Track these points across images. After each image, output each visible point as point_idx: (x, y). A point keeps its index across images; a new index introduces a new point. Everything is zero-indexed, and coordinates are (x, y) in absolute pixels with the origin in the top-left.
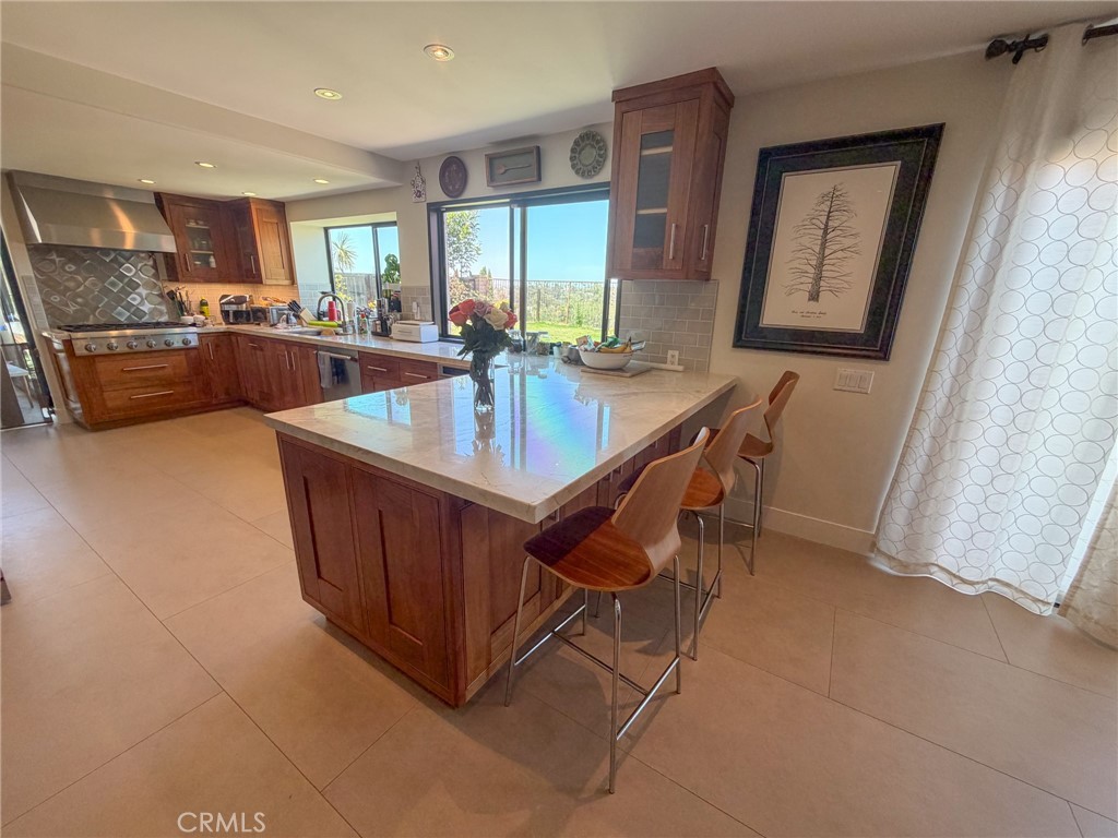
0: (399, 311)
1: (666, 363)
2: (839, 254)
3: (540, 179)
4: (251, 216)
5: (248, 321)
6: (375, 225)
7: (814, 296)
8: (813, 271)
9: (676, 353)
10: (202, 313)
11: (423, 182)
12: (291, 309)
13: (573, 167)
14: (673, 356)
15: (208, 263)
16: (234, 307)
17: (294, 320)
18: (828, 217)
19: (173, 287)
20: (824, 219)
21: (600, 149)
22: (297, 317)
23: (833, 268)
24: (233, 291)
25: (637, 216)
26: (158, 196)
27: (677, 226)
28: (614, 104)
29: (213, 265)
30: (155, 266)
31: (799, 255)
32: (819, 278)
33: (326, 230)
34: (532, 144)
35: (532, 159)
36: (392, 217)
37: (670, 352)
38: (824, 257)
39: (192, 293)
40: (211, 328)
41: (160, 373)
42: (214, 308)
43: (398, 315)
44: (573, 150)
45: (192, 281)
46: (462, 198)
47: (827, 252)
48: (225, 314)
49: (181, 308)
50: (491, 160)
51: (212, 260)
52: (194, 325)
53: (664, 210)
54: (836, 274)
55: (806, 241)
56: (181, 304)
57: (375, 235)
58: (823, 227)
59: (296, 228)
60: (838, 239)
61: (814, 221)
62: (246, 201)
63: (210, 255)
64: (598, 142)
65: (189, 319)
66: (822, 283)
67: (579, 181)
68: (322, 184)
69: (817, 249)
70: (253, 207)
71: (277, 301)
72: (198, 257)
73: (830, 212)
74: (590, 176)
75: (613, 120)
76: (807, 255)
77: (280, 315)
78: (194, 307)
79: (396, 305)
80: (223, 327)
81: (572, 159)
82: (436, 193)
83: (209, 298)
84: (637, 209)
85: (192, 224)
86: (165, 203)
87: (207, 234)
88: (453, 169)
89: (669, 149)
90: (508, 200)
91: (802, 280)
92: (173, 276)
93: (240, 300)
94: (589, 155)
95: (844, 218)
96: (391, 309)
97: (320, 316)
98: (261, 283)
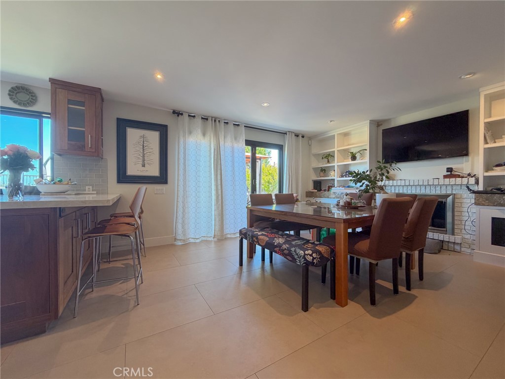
2: (149, 154)
8: (142, 158)
9: (91, 187)
14: (89, 189)
21: (32, 96)
23: (147, 157)
25: (68, 129)
27: (91, 136)
31: (136, 152)
32: (144, 160)
38: (144, 154)
44: (10, 91)
53: (84, 129)
54: (149, 160)
58: (142, 145)
60: (147, 149)
61: (139, 143)
64: (30, 93)
66: (145, 162)
67: (18, 107)
73: (143, 141)
76: (139, 153)
84: (68, 126)
89: (84, 108)
91: (139, 160)
94: (24, 97)
95: (148, 144)
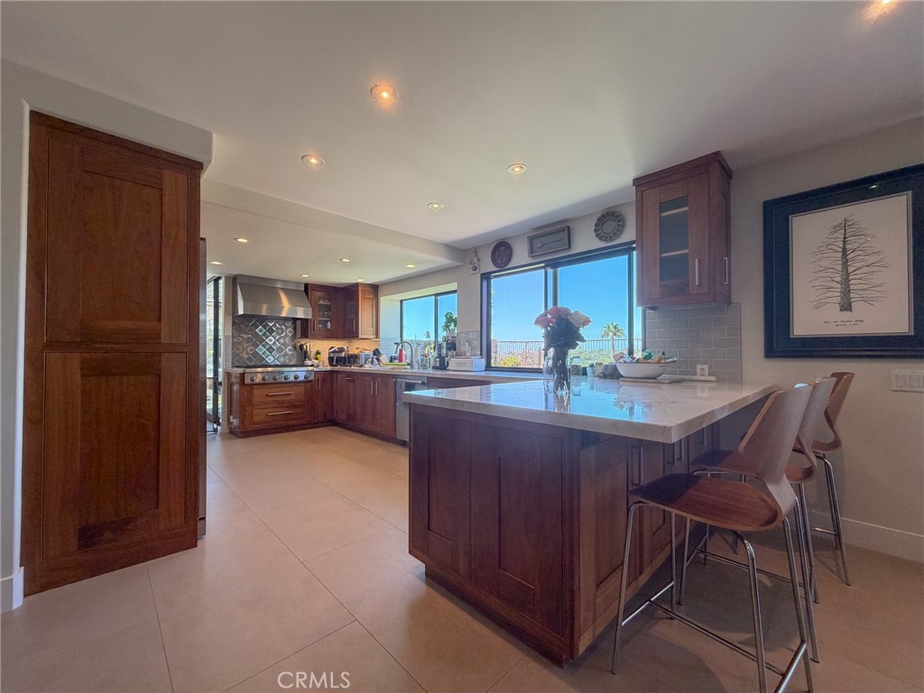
0: (455, 350)
1: (695, 374)
2: (866, 270)
3: (570, 247)
4: (358, 295)
5: (344, 365)
6: (437, 295)
7: (846, 307)
8: (840, 286)
9: (706, 367)
10: (317, 359)
11: (479, 260)
12: (375, 354)
13: (597, 236)
14: (702, 370)
15: (326, 326)
16: (337, 355)
17: (376, 362)
18: (844, 242)
19: (303, 342)
20: (841, 245)
21: (619, 221)
22: (378, 360)
23: (860, 281)
24: (337, 344)
25: (661, 258)
26: (306, 286)
27: (699, 261)
28: (634, 188)
29: (329, 327)
30: (295, 328)
31: (822, 274)
32: (847, 291)
33: (401, 301)
34: (565, 225)
35: (565, 235)
36: (453, 286)
37: (699, 367)
38: (848, 274)
39: (313, 345)
40: (322, 368)
41: (287, 398)
42: (325, 356)
43: (455, 352)
44: (596, 225)
45: (315, 337)
46: (508, 267)
47: (850, 269)
48: (331, 359)
49: (305, 355)
50: (531, 239)
51: (329, 324)
52: (312, 366)
53: (687, 251)
54: (866, 287)
55: (826, 263)
56: (306, 352)
57: (436, 301)
58: (841, 250)
59: (384, 300)
60: (859, 257)
61: (830, 247)
62: (357, 285)
63: (327, 321)
64: (617, 217)
65: (309, 363)
66: (852, 295)
67: (604, 244)
68: (411, 268)
69: (839, 268)
70: (360, 288)
71: (365, 350)
72: (320, 322)
73: (845, 238)
74: (611, 240)
75: (635, 199)
76: (830, 275)
77: (366, 359)
78: (312, 355)
79: (452, 346)
80: (329, 368)
81: (595, 231)
82: (488, 266)
83: (321, 348)
84: (661, 253)
85: (322, 302)
86: (309, 289)
87: (328, 308)
88: (501, 251)
89: (686, 208)
90: (543, 265)
91: (829, 295)
92: (305, 335)
93: (341, 350)
94: (610, 226)
95: (863, 241)
96: (449, 349)
97: (392, 359)
98: (358, 337)
